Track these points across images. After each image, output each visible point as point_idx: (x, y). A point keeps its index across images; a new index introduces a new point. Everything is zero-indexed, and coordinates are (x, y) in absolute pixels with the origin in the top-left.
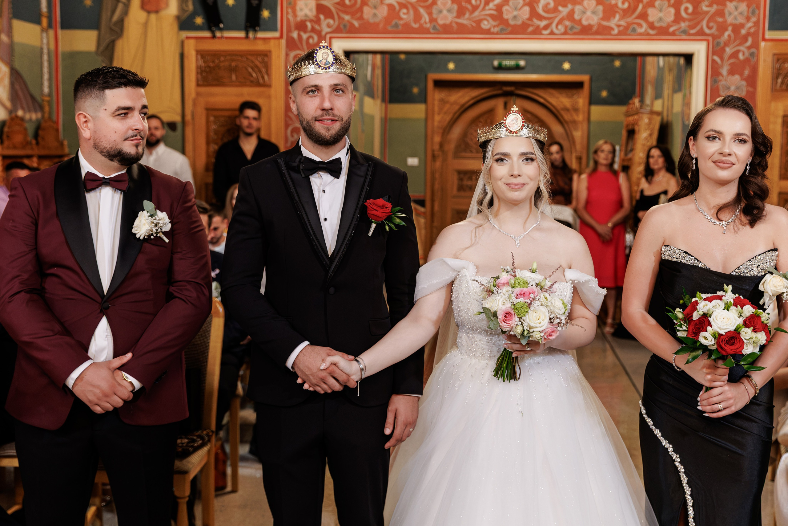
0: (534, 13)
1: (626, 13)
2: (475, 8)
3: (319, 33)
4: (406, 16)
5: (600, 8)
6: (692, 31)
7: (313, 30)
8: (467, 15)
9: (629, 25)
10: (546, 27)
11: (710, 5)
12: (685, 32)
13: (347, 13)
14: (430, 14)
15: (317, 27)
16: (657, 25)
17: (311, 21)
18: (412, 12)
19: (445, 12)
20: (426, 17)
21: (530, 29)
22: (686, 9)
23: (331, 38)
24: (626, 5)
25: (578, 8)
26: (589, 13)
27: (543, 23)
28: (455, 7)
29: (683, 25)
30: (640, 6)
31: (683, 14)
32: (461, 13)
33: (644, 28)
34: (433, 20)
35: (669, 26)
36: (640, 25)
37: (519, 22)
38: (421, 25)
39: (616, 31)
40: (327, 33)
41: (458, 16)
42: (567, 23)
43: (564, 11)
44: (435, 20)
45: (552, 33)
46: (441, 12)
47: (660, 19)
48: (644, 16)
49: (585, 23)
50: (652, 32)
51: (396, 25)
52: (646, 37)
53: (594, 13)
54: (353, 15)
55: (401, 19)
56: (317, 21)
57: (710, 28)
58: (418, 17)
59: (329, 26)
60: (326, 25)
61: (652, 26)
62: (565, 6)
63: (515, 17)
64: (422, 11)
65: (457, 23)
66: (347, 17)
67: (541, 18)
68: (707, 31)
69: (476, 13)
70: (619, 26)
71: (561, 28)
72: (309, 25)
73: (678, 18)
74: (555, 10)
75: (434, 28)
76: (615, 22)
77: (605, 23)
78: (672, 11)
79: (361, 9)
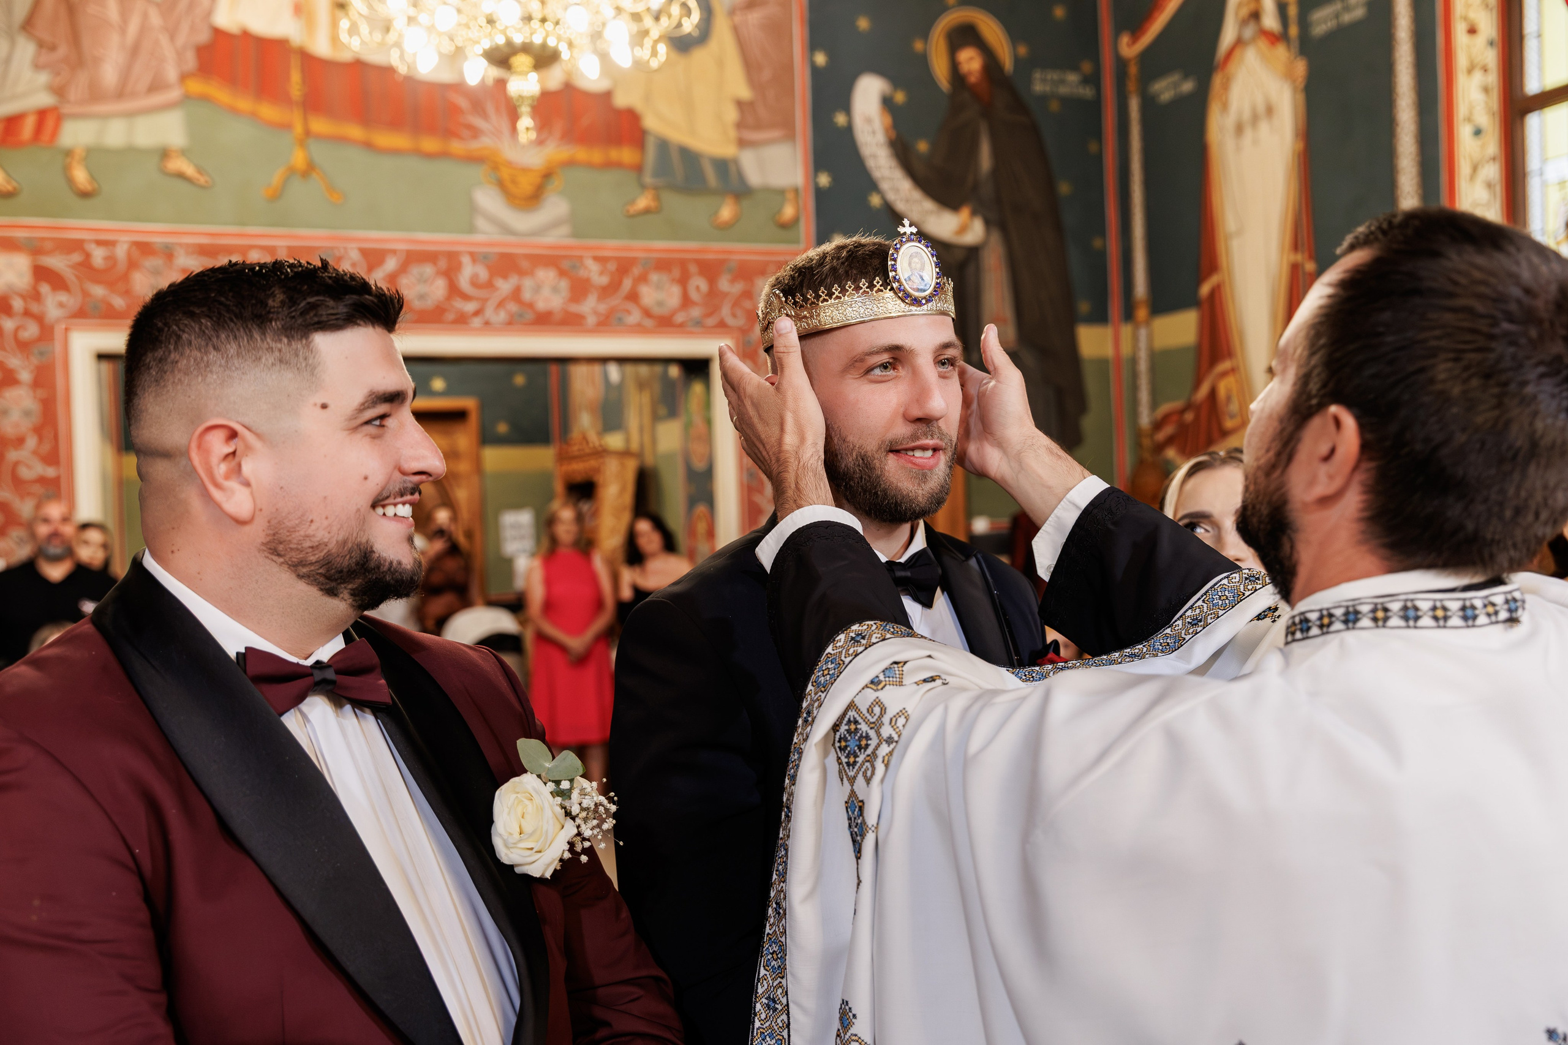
0: (454, 290)
1: (607, 292)
3: (39, 319)
5: (564, 284)
6: (711, 321)
7: (27, 313)
9: (611, 312)
10: (477, 313)
11: (733, 281)
12: (699, 323)
13: (98, 282)
15: (35, 308)
16: (657, 311)
17: (23, 297)
21: (450, 316)
22: (698, 288)
23: (67, 330)
24: (604, 280)
25: (528, 283)
26: (546, 292)
27: (470, 307)
29: (696, 312)
30: (627, 284)
31: (694, 295)
33: (635, 317)
35: (674, 313)
36: (629, 312)
37: (429, 304)
39: (591, 320)
40: (58, 320)
42: (513, 307)
43: (505, 286)
45: (487, 323)
47: (660, 304)
48: (633, 297)
49: (541, 306)
50: (648, 323)
52: (639, 330)
53: (555, 289)
54: (111, 285)
56: (36, 296)
57: (734, 315)
59: (61, 305)
60: (54, 305)
61: (647, 313)
62: (505, 277)
63: (422, 297)
66: (98, 291)
67: (466, 297)
68: (730, 321)
70: (596, 313)
71: (502, 316)
72: (18, 304)
73: (686, 302)
74: (489, 285)
76: (589, 306)
77: (574, 308)
78: (676, 290)
79: (125, 277)
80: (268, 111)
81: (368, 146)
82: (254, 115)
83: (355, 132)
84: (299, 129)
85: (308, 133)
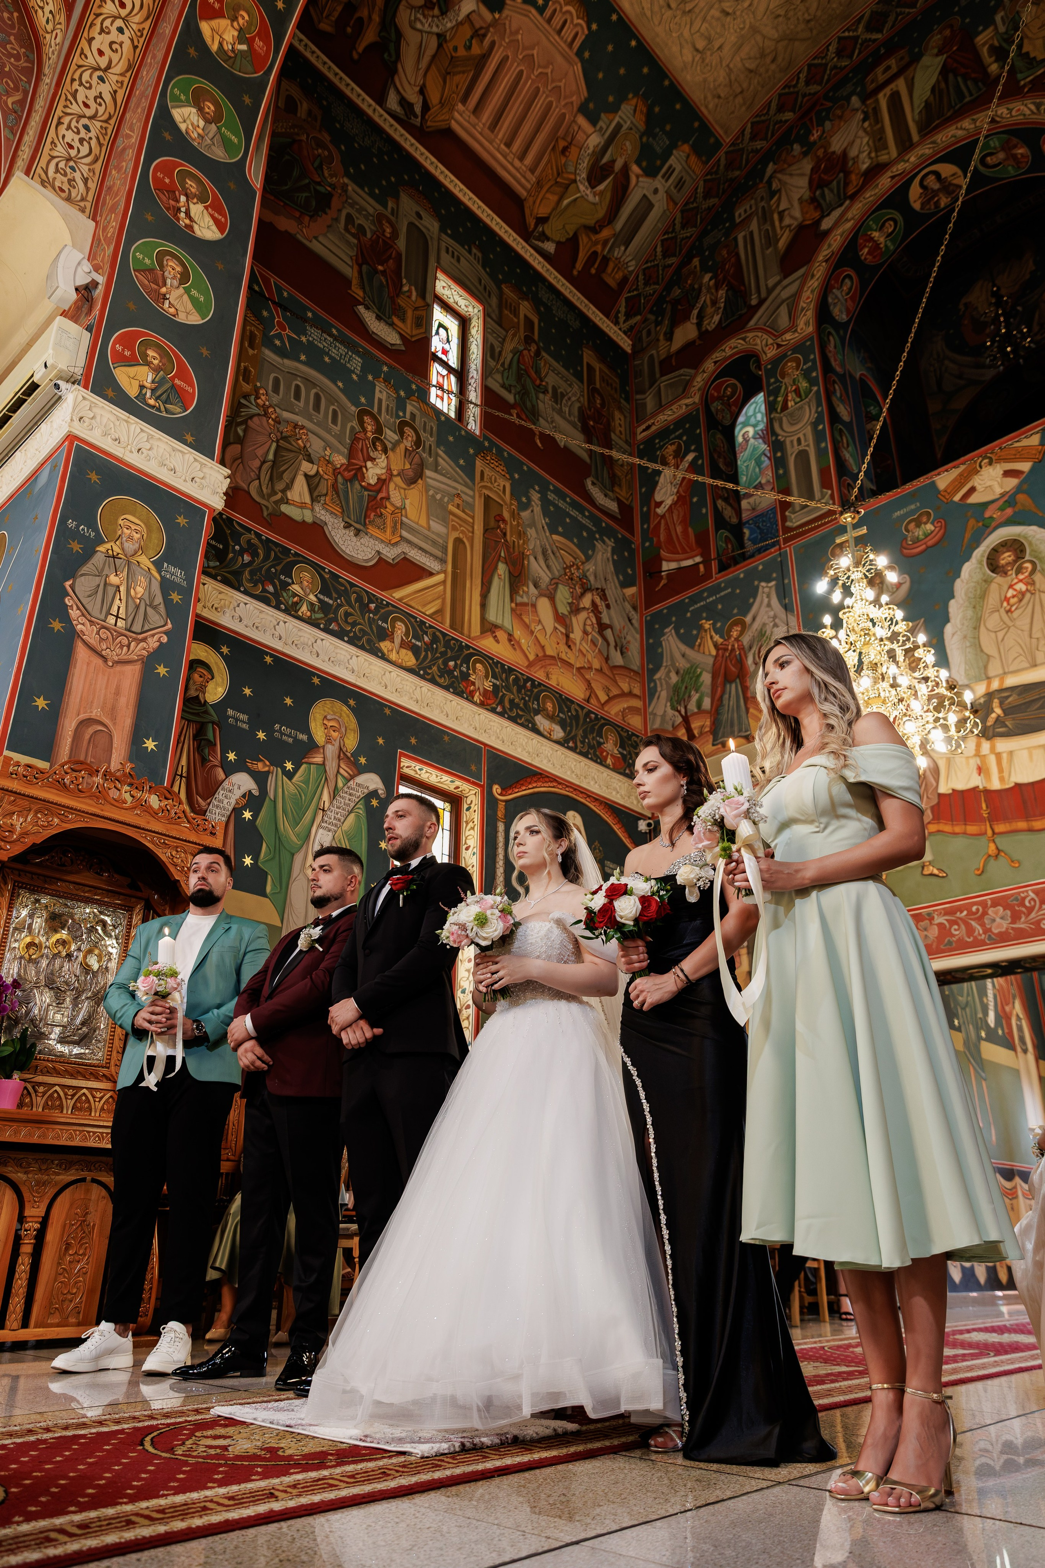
2: (1030, 910)
4: (958, 932)
8: (1023, 919)
14: (983, 925)
18: (963, 927)
19: (998, 920)
20: (979, 929)
28: (1009, 912)
32: (1015, 918)
34: (986, 931)
38: (975, 938)
41: (1013, 922)
44: (990, 930)
46: (994, 920)
51: (950, 943)
55: (954, 936)
58: (970, 931)
64: (973, 923)
65: (1013, 928)
69: (1033, 915)
75: (990, 938)
80: (972, 829)
81: (1031, 830)
82: (965, 833)
83: (1022, 825)
84: (989, 832)
85: (994, 833)
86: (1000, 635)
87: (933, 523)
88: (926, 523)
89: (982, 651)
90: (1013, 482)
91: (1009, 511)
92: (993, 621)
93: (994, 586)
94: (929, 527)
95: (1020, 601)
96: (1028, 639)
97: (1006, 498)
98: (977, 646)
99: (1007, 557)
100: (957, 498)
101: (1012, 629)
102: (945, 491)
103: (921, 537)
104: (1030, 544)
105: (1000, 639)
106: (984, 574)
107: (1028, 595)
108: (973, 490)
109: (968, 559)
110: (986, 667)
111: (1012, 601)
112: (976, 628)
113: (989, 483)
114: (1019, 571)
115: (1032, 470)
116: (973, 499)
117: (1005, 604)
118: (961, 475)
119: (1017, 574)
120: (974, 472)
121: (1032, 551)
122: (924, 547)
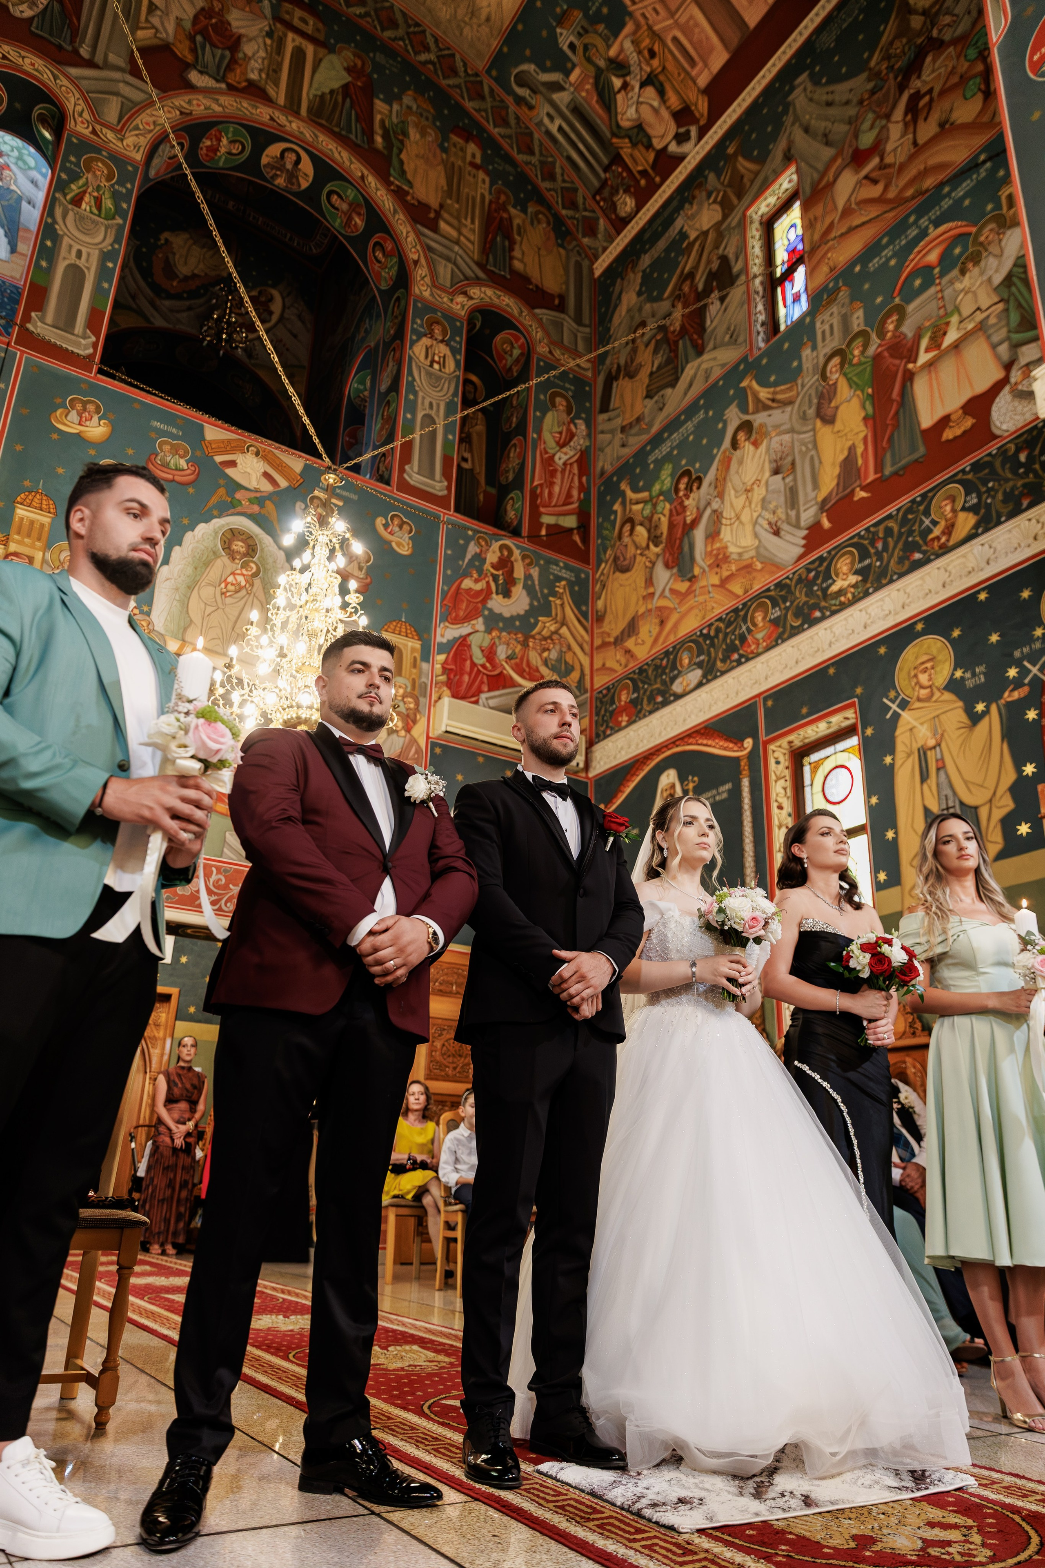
45: (220, 909)
74: (226, 887)
86: (209, 609)
87: (188, 462)
88: (181, 457)
89: (187, 612)
90: (267, 487)
91: (256, 509)
92: (207, 592)
93: (219, 563)
94: (183, 463)
95: (237, 592)
96: (230, 630)
97: (258, 495)
98: (185, 604)
99: (239, 546)
100: (218, 459)
101: (220, 611)
102: (210, 442)
103: (172, 465)
104: (262, 550)
105: (207, 613)
106: (216, 546)
107: (244, 592)
108: (233, 464)
109: (207, 521)
110: (185, 629)
111: (230, 587)
112: (191, 588)
113: (248, 470)
114: (245, 566)
115: (287, 489)
116: (230, 471)
117: (223, 585)
118: (229, 441)
119: (242, 567)
120: (242, 449)
121: (261, 557)
122: (171, 477)
